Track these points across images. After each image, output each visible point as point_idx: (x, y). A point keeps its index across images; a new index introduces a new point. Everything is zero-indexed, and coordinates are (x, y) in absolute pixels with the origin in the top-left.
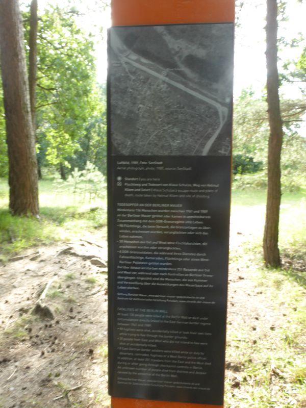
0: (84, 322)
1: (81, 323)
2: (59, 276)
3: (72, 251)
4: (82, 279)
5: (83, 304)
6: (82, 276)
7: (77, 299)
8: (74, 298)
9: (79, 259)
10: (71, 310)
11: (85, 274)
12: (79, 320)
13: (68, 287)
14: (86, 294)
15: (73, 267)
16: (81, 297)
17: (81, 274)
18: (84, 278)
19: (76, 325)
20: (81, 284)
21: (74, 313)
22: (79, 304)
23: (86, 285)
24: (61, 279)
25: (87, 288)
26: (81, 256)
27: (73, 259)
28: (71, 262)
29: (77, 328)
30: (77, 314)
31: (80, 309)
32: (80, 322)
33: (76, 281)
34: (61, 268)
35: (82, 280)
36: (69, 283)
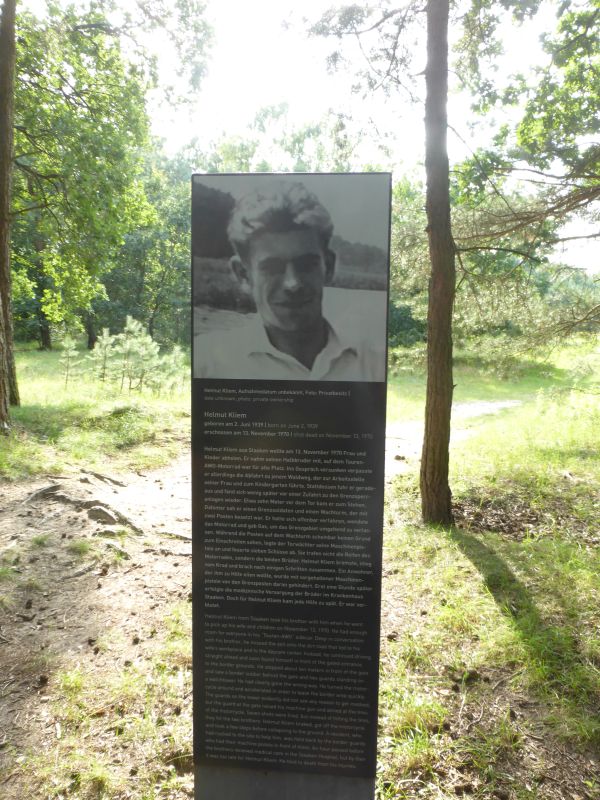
0: (47, 627)
1: (41, 629)
2: (20, 541)
3: (60, 493)
4: (63, 545)
5: (55, 594)
6: (66, 540)
7: (45, 584)
8: (39, 583)
9: (69, 507)
10: (29, 605)
11: (70, 537)
12: (39, 624)
13: (33, 561)
14: (64, 574)
15: (52, 523)
16: (52, 580)
17: (64, 536)
18: (67, 543)
19: (31, 632)
20: (59, 556)
21: (32, 610)
22: (45, 594)
23: (69, 558)
24: (22, 546)
25: (70, 563)
26: (74, 503)
27: (58, 507)
28: (51, 515)
29: (30, 638)
30: (38, 613)
31: (46, 603)
32: (39, 626)
33: (51, 551)
34: (29, 525)
35: (63, 549)
36: (36, 553)
